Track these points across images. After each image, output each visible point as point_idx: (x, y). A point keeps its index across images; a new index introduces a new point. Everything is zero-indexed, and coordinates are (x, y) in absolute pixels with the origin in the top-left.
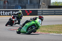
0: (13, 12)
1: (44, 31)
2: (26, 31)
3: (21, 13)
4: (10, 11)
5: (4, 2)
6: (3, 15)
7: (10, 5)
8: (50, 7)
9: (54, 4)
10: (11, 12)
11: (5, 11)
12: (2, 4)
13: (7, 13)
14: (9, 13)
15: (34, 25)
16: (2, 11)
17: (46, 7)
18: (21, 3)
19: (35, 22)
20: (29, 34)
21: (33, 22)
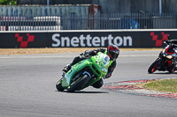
4: (106, 34)
5: (91, 10)
6: (86, 46)
7: (105, 18)
10: (110, 36)
11: (93, 35)
18: (138, 12)
19: (91, 61)
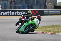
0: (23, 12)
1: (50, 31)
2: (24, 31)
3: (31, 13)
4: (16, 11)
5: (11, 3)
6: (10, 15)
7: (16, 5)
8: (56, 7)
9: (60, 4)
10: (18, 12)
11: (12, 11)
12: (8, 4)
13: (14, 13)
14: (16, 13)
15: (31, 24)
16: (9, 11)
17: (52, 7)
18: (28, 3)
20: (27, 33)
21: (31, 22)
